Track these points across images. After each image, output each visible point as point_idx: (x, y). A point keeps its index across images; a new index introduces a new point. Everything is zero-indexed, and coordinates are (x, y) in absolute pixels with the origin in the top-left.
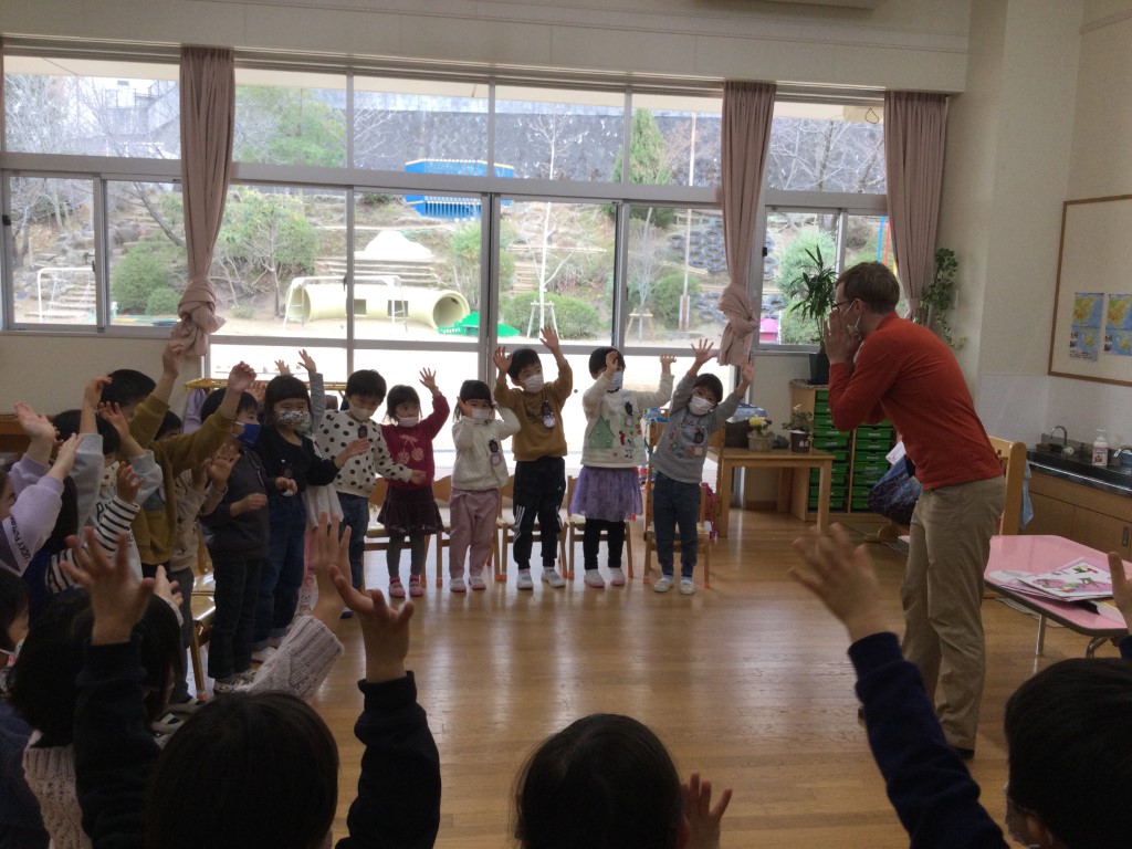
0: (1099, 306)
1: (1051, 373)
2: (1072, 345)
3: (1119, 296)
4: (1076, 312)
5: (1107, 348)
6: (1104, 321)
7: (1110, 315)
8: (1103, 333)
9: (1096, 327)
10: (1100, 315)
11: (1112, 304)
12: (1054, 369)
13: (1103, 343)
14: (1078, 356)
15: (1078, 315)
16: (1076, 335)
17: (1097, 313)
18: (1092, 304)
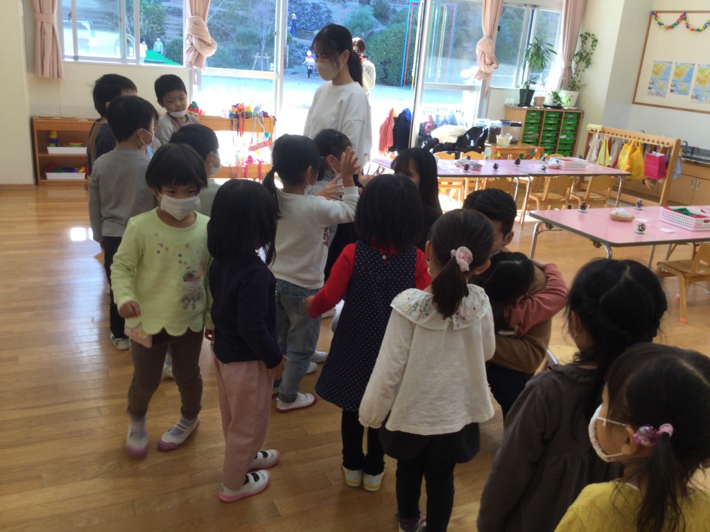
0: (669, 68)
1: (634, 103)
2: (650, 88)
3: (683, 64)
4: (653, 71)
5: (672, 91)
6: (672, 76)
7: (676, 73)
8: (670, 83)
9: (666, 79)
10: (669, 74)
11: (677, 67)
12: (637, 100)
13: (669, 88)
14: (653, 94)
15: (655, 73)
16: (653, 83)
17: (667, 72)
18: (665, 68)
